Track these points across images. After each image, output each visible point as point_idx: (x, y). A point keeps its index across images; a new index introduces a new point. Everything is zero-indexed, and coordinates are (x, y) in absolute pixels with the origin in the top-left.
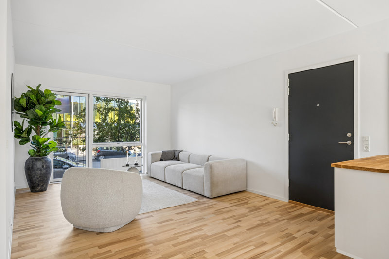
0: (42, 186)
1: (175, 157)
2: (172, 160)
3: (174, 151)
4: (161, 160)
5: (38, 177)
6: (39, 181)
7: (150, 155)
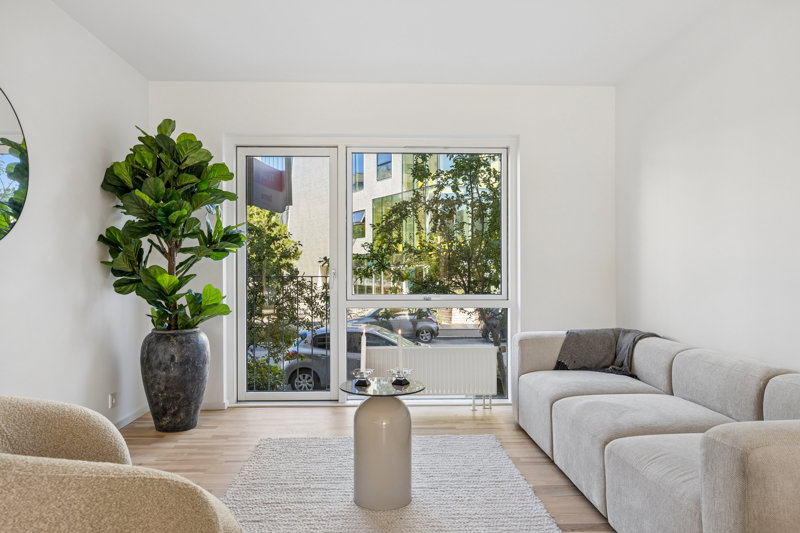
0: (174, 415)
1: (619, 360)
2: (603, 369)
3: (617, 334)
4: (560, 366)
5: (162, 388)
6: (164, 401)
7: (517, 341)
